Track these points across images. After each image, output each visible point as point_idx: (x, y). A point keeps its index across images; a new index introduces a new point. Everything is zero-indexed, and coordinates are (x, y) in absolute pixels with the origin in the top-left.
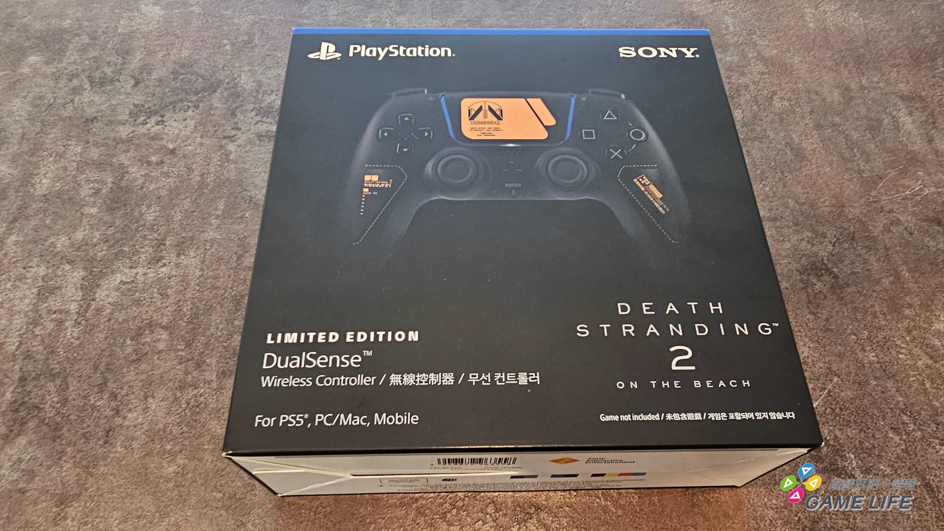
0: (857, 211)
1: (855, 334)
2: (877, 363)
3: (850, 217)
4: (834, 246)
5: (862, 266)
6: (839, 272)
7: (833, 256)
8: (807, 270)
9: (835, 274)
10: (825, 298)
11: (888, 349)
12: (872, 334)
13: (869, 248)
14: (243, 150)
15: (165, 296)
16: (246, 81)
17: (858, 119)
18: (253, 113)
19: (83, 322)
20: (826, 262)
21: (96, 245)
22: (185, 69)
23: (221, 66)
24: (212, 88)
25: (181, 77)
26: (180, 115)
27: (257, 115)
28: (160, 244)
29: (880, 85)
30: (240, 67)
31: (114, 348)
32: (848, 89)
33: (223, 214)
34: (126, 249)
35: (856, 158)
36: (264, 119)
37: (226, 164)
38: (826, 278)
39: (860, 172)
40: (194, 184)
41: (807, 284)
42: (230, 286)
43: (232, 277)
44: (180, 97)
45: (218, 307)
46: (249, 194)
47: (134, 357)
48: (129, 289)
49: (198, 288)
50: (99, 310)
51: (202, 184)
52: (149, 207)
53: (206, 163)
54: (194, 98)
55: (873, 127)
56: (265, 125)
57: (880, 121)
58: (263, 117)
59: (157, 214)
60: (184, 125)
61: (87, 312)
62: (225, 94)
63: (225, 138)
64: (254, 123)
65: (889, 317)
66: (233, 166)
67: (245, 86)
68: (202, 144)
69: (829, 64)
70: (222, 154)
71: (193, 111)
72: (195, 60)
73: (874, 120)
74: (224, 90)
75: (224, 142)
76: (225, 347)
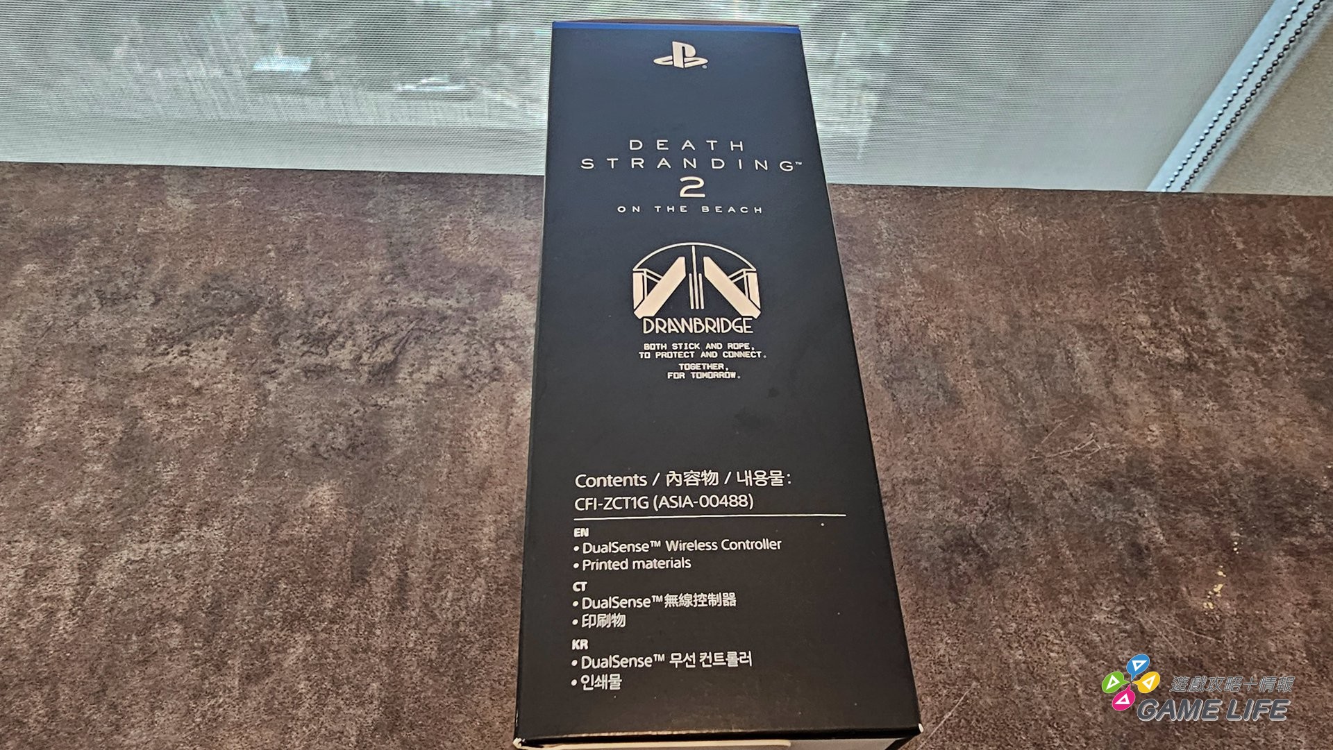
0: (1016, 472)
1: (1001, 627)
2: (1024, 663)
3: (1007, 479)
4: (985, 515)
5: (1015, 542)
6: (989, 549)
7: (983, 528)
8: (951, 546)
9: (984, 551)
10: (970, 582)
11: (1038, 646)
12: (1020, 627)
13: (1025, 520)
14: (285, 390)
15: (180, 578)
16: (293, 300)
17: (1026, 354)
18: (300, 341)
19: (79, 613)
20: (974, 536)
21: (98, 513)
22: (219, 282)
23: (263, 279)
24: (251, 307)
25: (213, 293)
26: (210, 344)
27: (304, 343)
28: (178, 511)
29: (1056, 311)
30: (287, 280)
31: (116, 646)
32: (1017, 315)
33: (256, 473)
34: (136, 518)
35: (1020, 404)
36: (312, 349)
37: (264, 408)
38: (973, 556)
39: (1023, 422)
40: (223, 433)
41: (950, 564)
42: (261, 566)
43: (264, 555)
44: (211, 319)
45: (246, 592)
46: (290, 446)
47: (141, 658)
48: (139, 571)
49: (221, 568)
50: (100, 597)
51: (234, 432)
52: (166, 463)
53: (239, 406)
54: (228, 321)
55: (1043, 363)
56: (314, 357)
57: (1052, 357)
58: (311, 347)
59: (176, 472)
60: (213, 357)
61: (84, 600)
62: (266, 317)
63: (264, 373)
64: (301, 354)
65: (1042, 606)
66: (271, 411)
67: (291, 306)
68: (234, 381)
69: (997, 283)
70: (260, 394)
71: (226, 338)
72: (231, 270)
73: (1044, 356)
74: (265, 311)
75: (262, 379)
76: (251, 645)
